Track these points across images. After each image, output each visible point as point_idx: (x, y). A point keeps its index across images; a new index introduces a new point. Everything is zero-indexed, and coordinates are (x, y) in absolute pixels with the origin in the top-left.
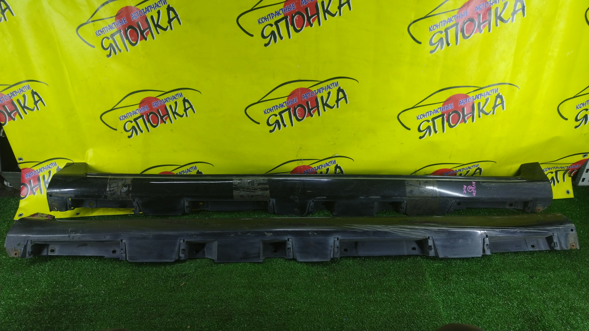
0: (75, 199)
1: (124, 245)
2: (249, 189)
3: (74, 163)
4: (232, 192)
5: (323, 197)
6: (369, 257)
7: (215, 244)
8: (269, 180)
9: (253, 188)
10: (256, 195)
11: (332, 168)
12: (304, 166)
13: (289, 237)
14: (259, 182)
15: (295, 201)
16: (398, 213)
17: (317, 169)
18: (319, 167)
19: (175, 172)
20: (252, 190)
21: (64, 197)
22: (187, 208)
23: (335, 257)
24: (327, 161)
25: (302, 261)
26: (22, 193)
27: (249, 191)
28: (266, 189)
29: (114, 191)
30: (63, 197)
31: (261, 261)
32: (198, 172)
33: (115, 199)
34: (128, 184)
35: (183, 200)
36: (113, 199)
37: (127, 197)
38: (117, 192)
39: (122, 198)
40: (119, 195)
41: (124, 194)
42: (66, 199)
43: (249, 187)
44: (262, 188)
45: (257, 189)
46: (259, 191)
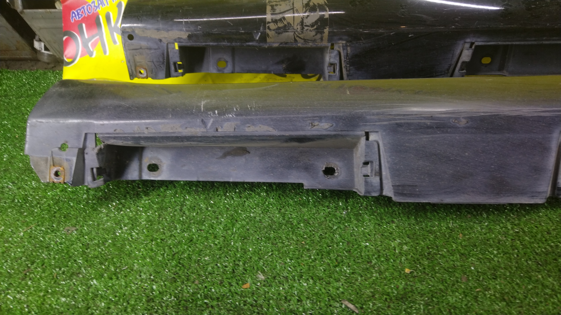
0: (189, 44)
1: (377, 149)
21: (163, 40)
29: (285, 23)
30: (160, 40)
33: (286, 43)
34: (318, 4)
35: (462, 42)
36: (281, 43)
37: (319, 36)
38: (292, 23)
39: (305, 40)
40: (297, 31)
41: (313, 28)
42: (167, 44)
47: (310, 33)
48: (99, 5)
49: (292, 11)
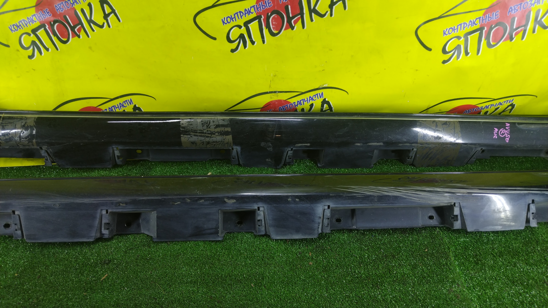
1: (18, 219)
2: (203, 133)
4: (180, 137)
5: (306, 144)
6: (370, 230)
7: (153, 216)
8: (231, 120)
9: (209, 132)
10: (213, 142)
11: (317, 103)
12: (280, 101)
13: (260, 205)
14: (217, 124)
15: (268, 149)
16: (403, 163)
17: (298, 104)
18: (299, 103)
19: (103, 108)
20: (207, 135)
22: (118, 158)
23: (325, 231)
24: (312, 94)
25: (278, 238)
27: (204, 136)
28: (227, 133)
29: (10, 136)
31: (220, 239)
32: (135, 108)
33: (13, 146)
34: (30, 125)
35: (111, 147)
36: (10, 147)
37: (30, 144)
38: (14, 135)
39: (24, 145)
40: (17, 141)
41: (26, 140)
43: (204, 130)
44: (221, 131)
45: (215, 132)
46: (217, 135)
47: (25, 142)
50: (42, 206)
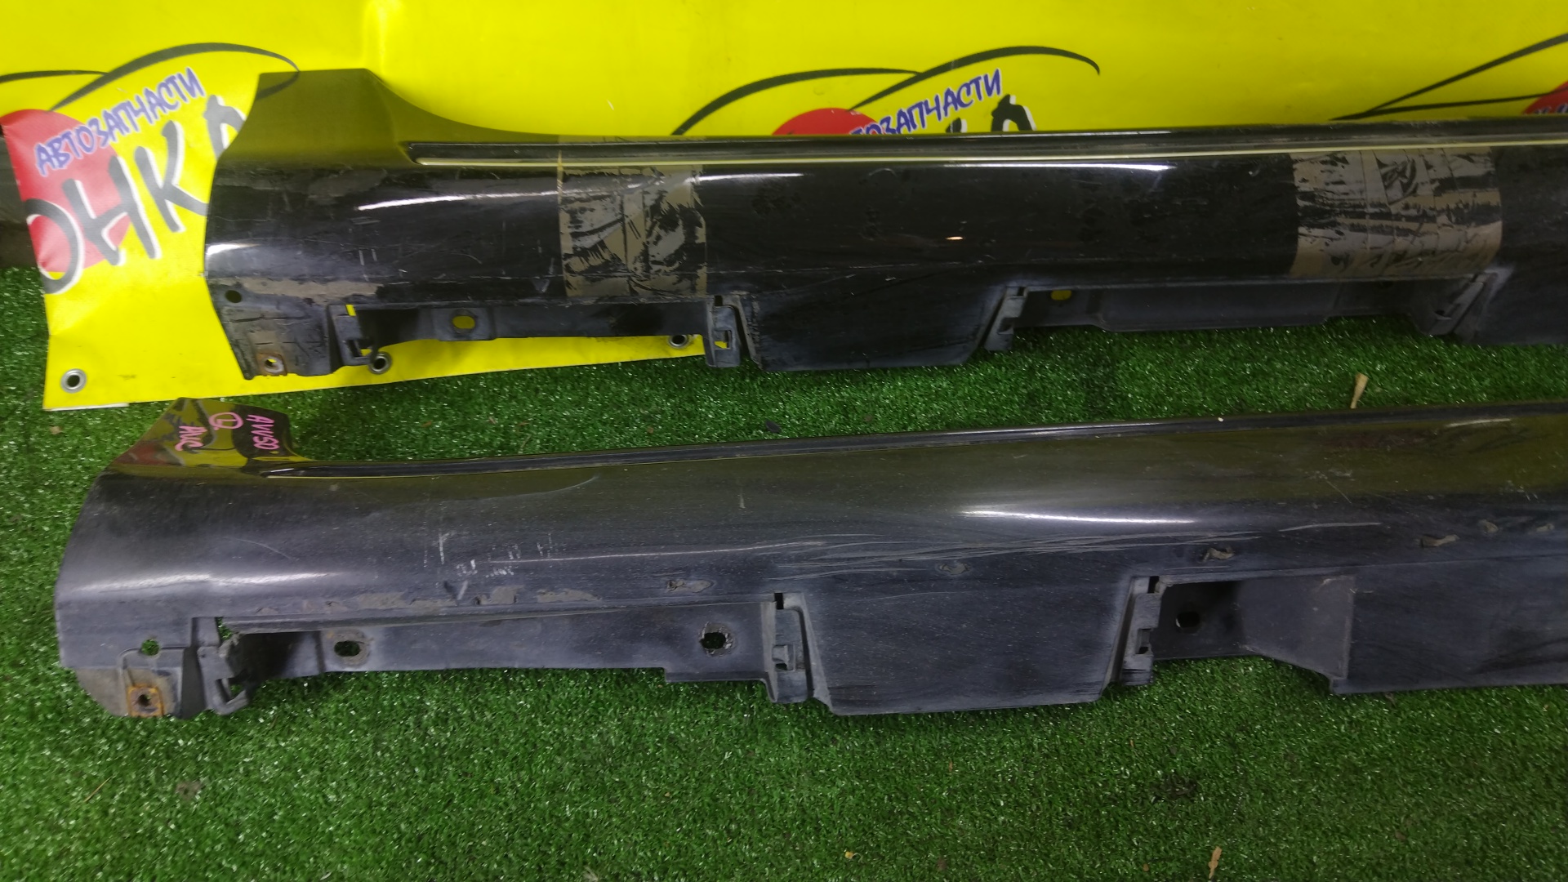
0: (381, 305)
1: (798, 624)
2: (1387, 216)
3: (297, 76)
4: (1294, 238)
8: (1498, 155)
9: (1413, 212)
10: (1422, 254)
14: (1443, 173)
19: (877, 113)
20: (1403, 224)
21: (316, 299)
22: (1001, 329)
26: (42, 254)
27: (1390, 231)
28: (1482, 215)
29: (607, 256)
30: (310, 301)
32: (1003, 109)
33: (612, 298)
34: (680, 206)
35: (1000, 288)
36: (601, 299)
37: (686, 283)
38: (621, 256)
39: (655, 291)
40: (635, 275)
41: (671, 268)
42: (328, 309)
43: (1391, 203)
44: (1461, 206)
45: (1435, 213)
46: (1444, 225)
47: (666, 277)
48: (111, 128)
49: (619, 225)
50: (894, 571)
